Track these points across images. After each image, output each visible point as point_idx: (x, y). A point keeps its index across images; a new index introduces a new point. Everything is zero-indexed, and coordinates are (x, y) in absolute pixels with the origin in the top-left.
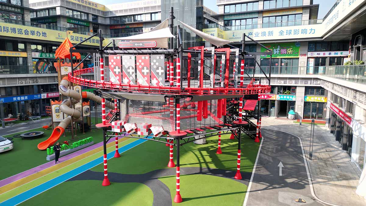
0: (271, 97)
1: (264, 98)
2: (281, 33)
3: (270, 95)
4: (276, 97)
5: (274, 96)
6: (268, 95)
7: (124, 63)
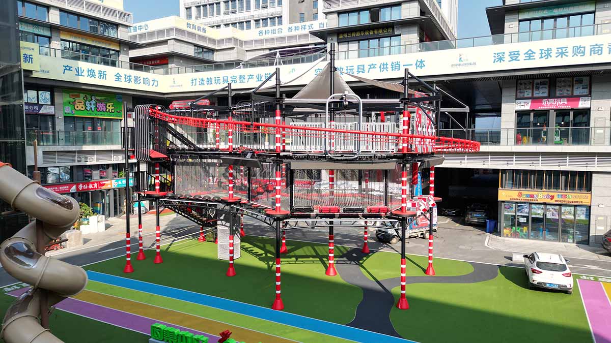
0: (104, 184)
1: (94, 189)
3: (102, 181)
4: (111, 184)
5: (109, 182)
6: (99, 182)
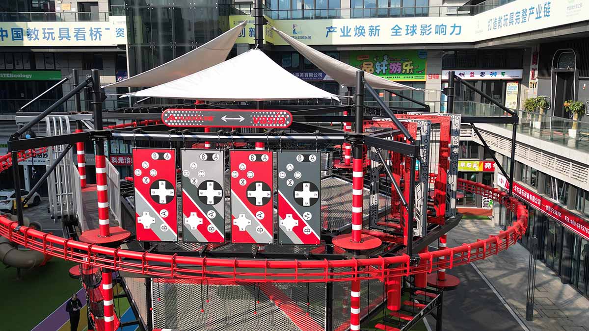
2: (396, 31)
7: (187, 173)
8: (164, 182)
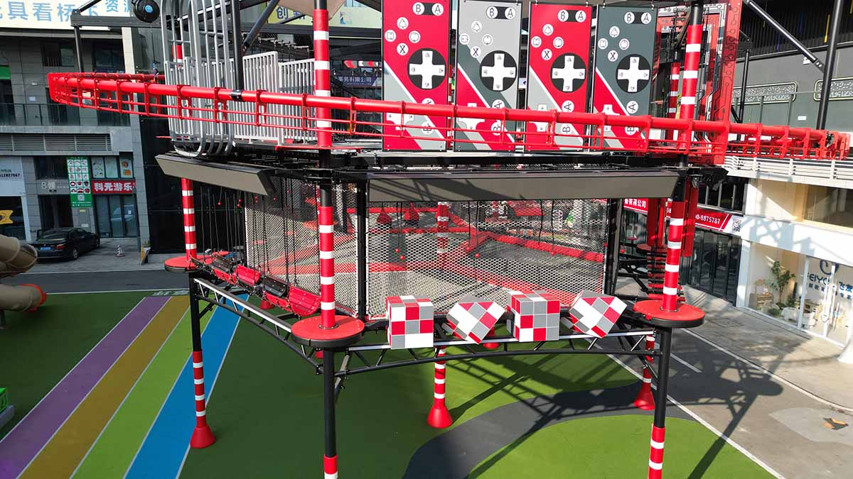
7: (465, 38)
8: (431, 53)
